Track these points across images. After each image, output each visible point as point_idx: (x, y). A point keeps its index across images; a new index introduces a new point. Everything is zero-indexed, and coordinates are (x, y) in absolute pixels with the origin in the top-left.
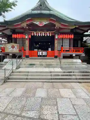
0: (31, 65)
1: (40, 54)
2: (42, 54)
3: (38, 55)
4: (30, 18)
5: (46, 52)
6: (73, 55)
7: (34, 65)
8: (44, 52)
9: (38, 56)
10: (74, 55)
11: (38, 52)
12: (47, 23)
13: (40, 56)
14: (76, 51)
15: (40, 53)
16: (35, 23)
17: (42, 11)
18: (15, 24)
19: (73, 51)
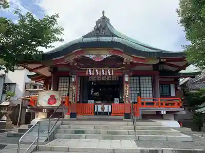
0: (77, 132)
1: (100, 110)
2: (103, 108)
3: (96, 111)
4: (80, 49)
5: (110, 106)
6: (162, 113)
7: (83, 132)
8: (106, 107)
9: (96, 114)
10: (164, 112)
11: (96, 106)
12: (108, 56)
13: (100, 113)
14: (167, 104)
15: (100, 107)
16: (88, 56)
17: (100, 38)
18: (54, 59)
19: (162, 104)
